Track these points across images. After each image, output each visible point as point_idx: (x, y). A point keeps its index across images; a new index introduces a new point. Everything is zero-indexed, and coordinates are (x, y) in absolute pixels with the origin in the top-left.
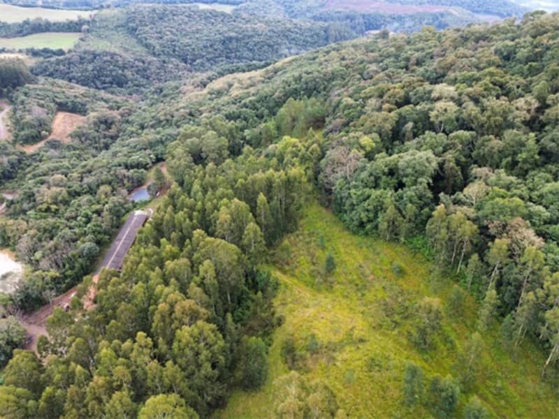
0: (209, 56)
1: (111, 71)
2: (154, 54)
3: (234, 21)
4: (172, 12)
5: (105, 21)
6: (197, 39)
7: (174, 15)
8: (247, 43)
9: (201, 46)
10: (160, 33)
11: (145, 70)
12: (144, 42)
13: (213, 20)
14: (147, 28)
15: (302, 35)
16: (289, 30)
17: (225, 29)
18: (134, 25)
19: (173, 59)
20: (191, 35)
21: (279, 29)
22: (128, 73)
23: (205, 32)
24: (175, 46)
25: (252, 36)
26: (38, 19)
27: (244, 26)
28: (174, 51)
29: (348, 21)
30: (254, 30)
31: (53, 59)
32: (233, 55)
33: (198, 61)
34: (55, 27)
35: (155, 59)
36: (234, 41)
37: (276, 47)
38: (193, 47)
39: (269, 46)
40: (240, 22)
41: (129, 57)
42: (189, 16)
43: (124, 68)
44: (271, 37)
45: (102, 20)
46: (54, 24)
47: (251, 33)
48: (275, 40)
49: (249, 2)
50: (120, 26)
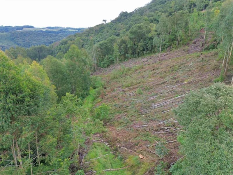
4: (29, 33)
5: (1, 36)
10: (24, 40)
12: (17, 43)
14: (19, 38)
18: (13, 37)
24: (30, 44)
49: (63, 33)
50: (7, 38)
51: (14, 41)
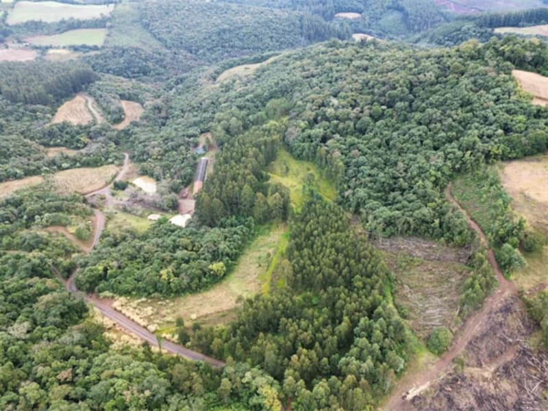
0: (209, 47)
1: (138, 63)
2: (167, 47)
3: (226, 13)
4: (175, 7)
5: (122, 16)
6: (198, 32)
7: (177, 10)
8: (238, 34)
9: (202, 38)
10: (168, 27)
11: (162, 60)
12: (158, 36)
13: (208, 13)
14: (157, 24)
15: (281, 24)
16: (271, 21)
17: (219, 21)
18: (147, 21)
19: (182, 51)
21: (263, 20)
22: (150, 64)
23: (203, 25)
24: (181, 39)
25: (241, 28)
26: (71, 18)
27: (234, 18)
28: (181, 43)
29: (321, 5)
30: (242, 22)
31: (92, 53)
32: (227, 45)
33: (201, 51)
34: (84, 25)
35: (168, 51)
36: (227, 32)
37: (260, 37)
38: (196, 39)
39: (256, 36)
40: (230, 14)
41: (149, 51)
43: (146, 60)
44: (256, 29)
45: (119, 16)
46: (84, 22)
47: (241, 25)
48: (259, 30)
50: (136, 22)
51: (150, 32)
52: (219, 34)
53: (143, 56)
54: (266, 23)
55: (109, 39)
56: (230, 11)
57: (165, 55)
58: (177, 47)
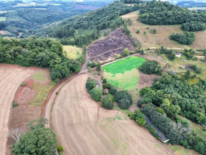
0: (44, 21)
1: (20, 26)
2: (29, 21)
3: (49, 12)
4: (31, 10)
5: (11, 13)
6: (40, 17)
8: (54, 18)
9: (42, 18)
10: (29, 16)
11: (28, 25)
12: (26, 18)
13: (43, 12)
14: (25, 15)
16: (65, 14)
17: (47, 14)
18: (21, 14)
19: (35, 22)
20: (38, 16)
21: (62, 14)
22: (24, 26)
23: (42, 15)
24: (34, 19)
27: (52, 14)
28: (35, 20)
29: (81, 12)
30: (55, 14)
32: (51, 21)
33: (42, 23)
35: (30, 22)
36: (50, 17)
38: (40, 19)
39: (60, 18)
40: (51, 13)
41: (23, 22)
42: (36, 11)
43: (22, 25)
44: (60, 16)
45: (10, 13)
47: (54, 15)
49: (51, 7)
50: (16, 15)
51: (23, 17)
52: (48, 18)
53: (21, 24)
54: (63, 15)
55: (7, 19)
56: (50, 12)
57: (29, 23)
58: (33, 21)
